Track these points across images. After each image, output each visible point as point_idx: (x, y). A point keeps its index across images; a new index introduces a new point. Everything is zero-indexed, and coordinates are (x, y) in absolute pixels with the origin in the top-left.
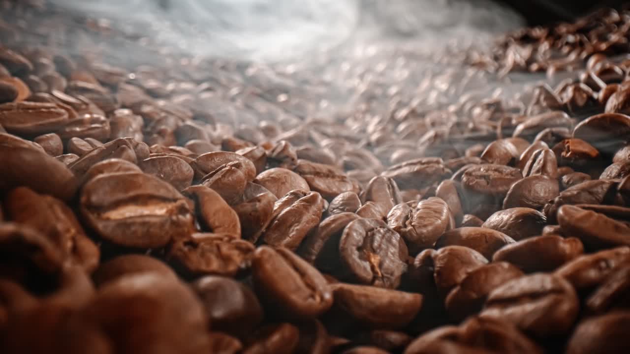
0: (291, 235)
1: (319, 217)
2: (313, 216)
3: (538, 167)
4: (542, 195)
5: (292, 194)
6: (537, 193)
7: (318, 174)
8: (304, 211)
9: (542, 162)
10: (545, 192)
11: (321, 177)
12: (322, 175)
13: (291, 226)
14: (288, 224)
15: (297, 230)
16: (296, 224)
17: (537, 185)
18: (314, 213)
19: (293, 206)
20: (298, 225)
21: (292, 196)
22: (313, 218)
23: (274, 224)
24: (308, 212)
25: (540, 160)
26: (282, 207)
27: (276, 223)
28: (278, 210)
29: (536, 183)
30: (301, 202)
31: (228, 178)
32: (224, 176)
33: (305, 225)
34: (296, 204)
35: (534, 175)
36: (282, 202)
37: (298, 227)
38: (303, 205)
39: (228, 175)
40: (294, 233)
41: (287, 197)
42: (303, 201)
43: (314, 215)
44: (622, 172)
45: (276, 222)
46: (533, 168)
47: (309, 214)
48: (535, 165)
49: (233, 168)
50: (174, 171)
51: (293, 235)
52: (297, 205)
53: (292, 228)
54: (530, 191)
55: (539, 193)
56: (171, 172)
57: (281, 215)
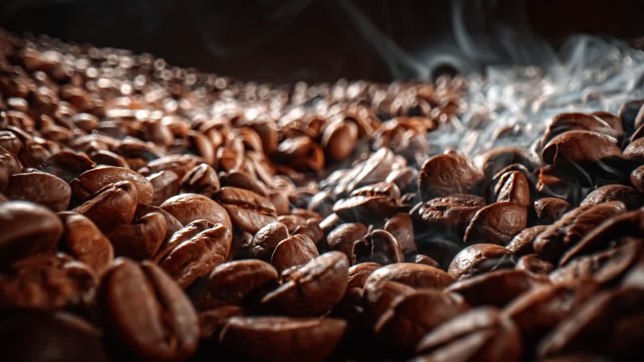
0: (184, 276)
1: (225, 256)
2: (216, 255)
3: (507, 192)
4: (512, 225)
5: (195, 224)
6: (507, 222)
7: (241, 204)
8: (205, 248)
9: (510, 186)
10: (516, 223)
11: (245, 208)
12: (247, 206)
13: (186, 265)
14: (183, 262)
15: (193, 270)
16: (193, 263)
17: (507, 213)
18: (217, 251)
19: (193, 240)
20: (195, 265)
21: (195, 228)
22: (214, 257)
23: (165, 260)
24: (211, 249)
25: (509, 184)
26: (180, 240)
27: (169, 259)
28: (175, 243)
29: (507, 211)
30: (204, 236)
31: (111, 201)
32: (105, 199)
33: (204, 265)
34: (196, 237)
35: (501, 202)
36: (182, 234)
37: (194, 267)
38: (205, 240)
39: (111, 198)
40: (189, 273)
41: (190, 227)
42: (206, 234)
43: (217, 253)
44: (607, 197)
45: (169, 257)
46: (500, 193)
47: (211, 252)
48: (503, 190)
49: (119, 190)
50: (39, 192)
51: (188, 277)
52: (199, 239)
53: (188, 268)
54: (498, 220)
55: (509, 222)
56: (34, 193)
57: (176, 249)
